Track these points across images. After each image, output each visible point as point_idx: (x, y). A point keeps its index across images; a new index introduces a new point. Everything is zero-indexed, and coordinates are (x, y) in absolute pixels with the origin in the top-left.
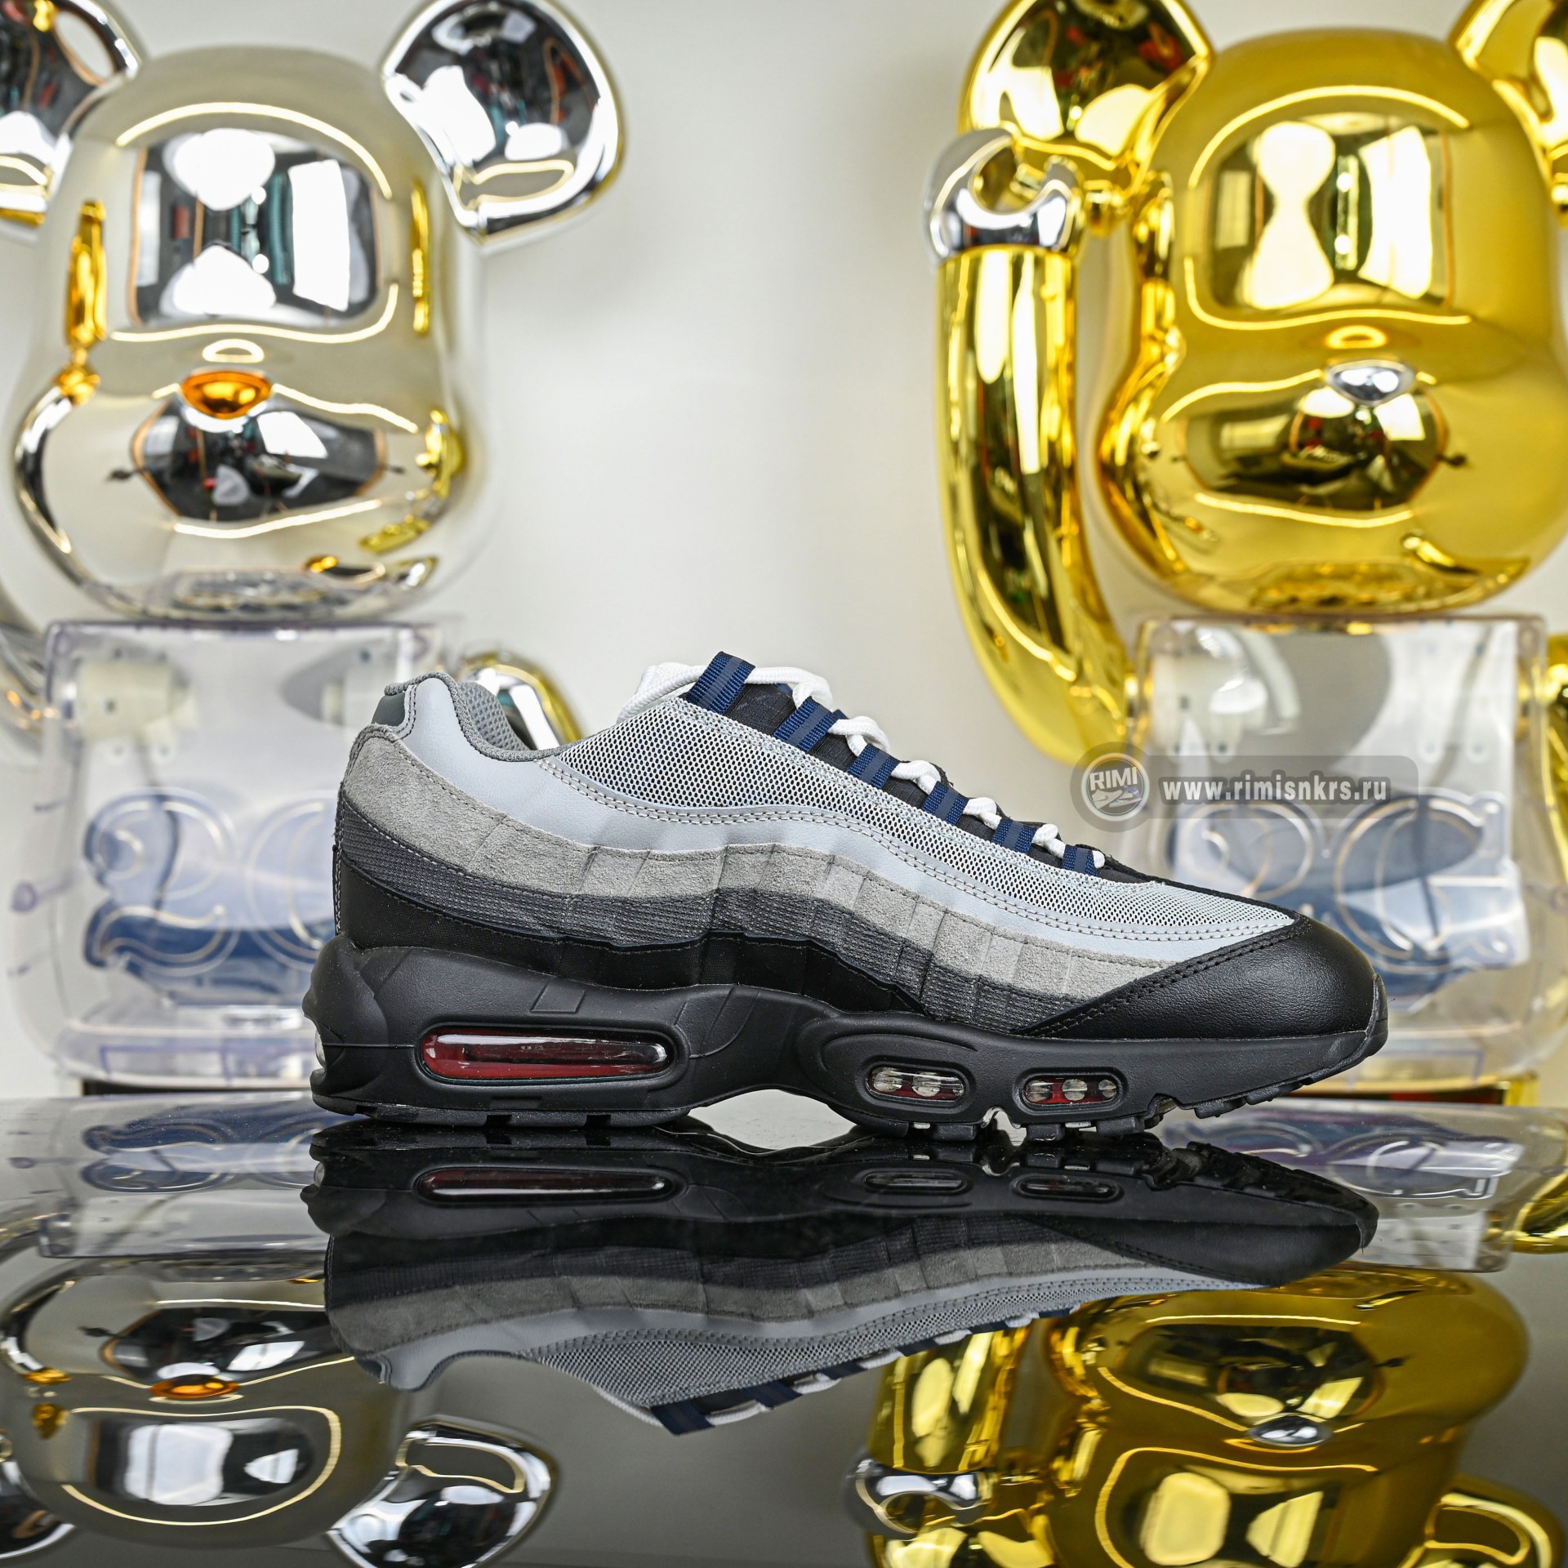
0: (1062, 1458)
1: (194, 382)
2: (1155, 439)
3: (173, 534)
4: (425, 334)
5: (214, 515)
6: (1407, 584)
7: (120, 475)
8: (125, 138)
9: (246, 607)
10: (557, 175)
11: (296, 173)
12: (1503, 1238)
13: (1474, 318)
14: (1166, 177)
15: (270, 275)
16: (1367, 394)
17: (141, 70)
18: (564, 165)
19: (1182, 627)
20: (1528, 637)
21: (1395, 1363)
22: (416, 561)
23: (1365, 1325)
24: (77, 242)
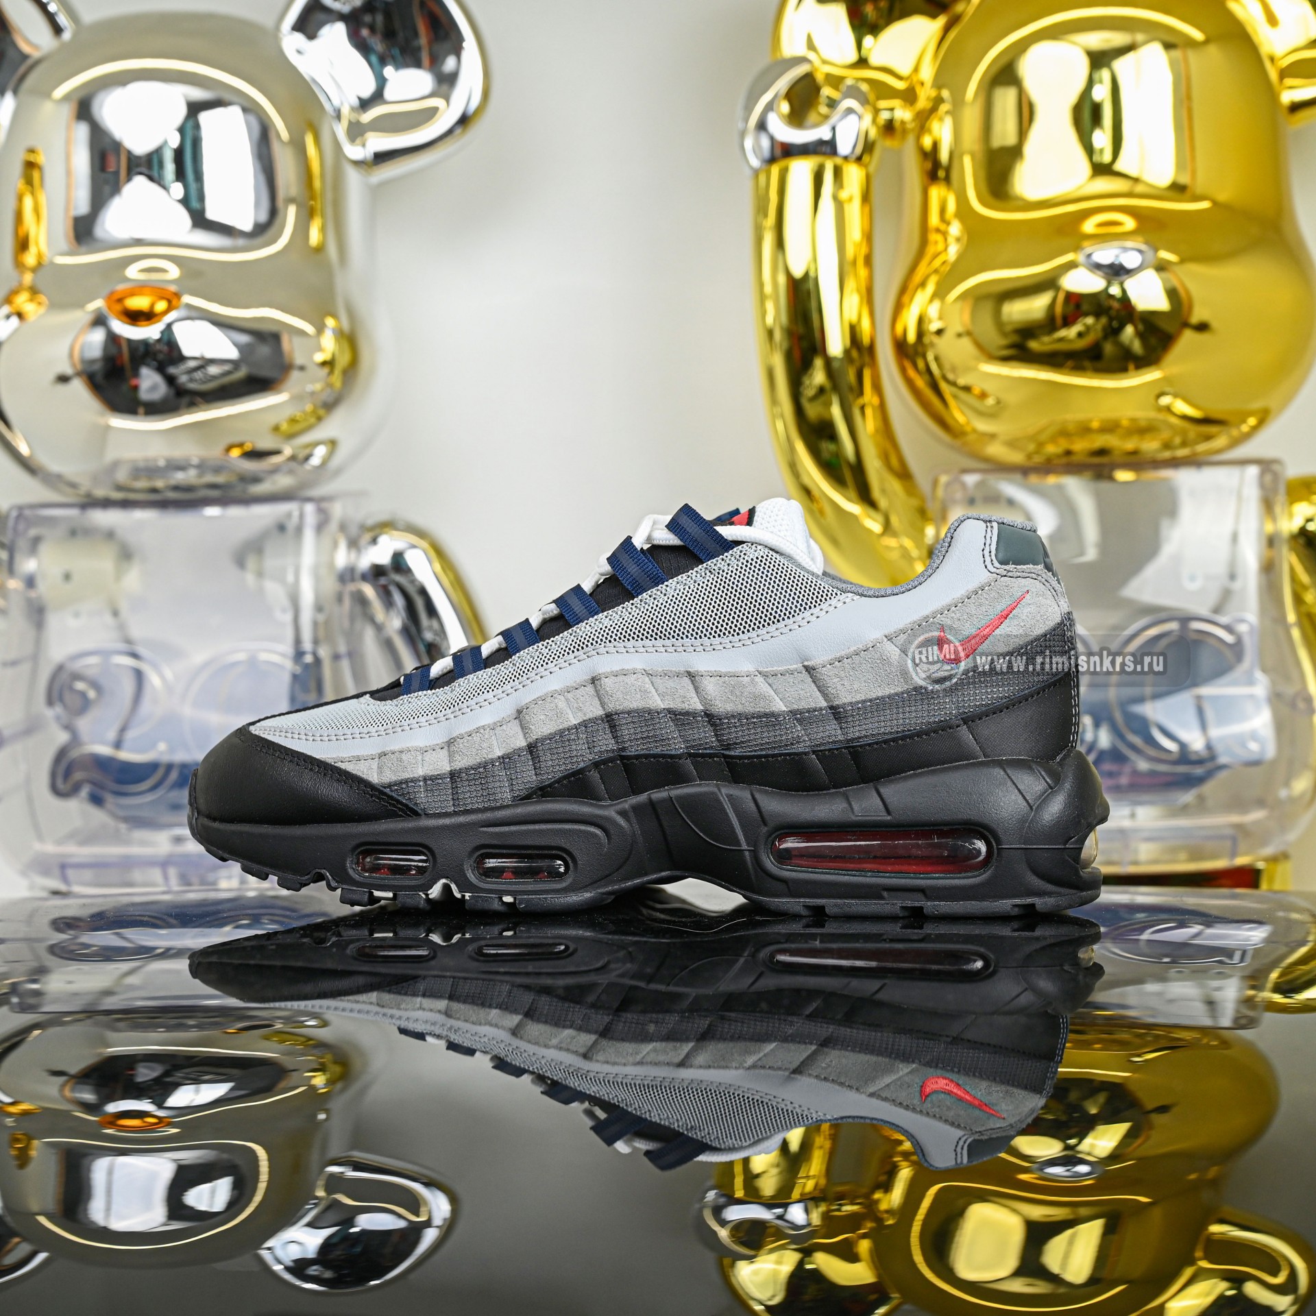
0: (882, 1190)
1: (116, 297)
2: (940, 318)
3: (108, 428)
4: (320, 249)
5: (141, 410)
6: (1165, 435)
7: (63, 379)
8: (59, 92)
9: (176, 488)
10: (433, 112)
11: (204, 117)
12: (1257, 999)
13: (1215, 203)
14: (945, 94)
15: (185, 202)
16: (1116, 271)
17: (75, 35)
18: (437, 102)
19: (971, 479)
20: (1268, 478)
21: (1163, 1109)
22: (317, 444)
23: (1136, 1075)
24: (21, 184)
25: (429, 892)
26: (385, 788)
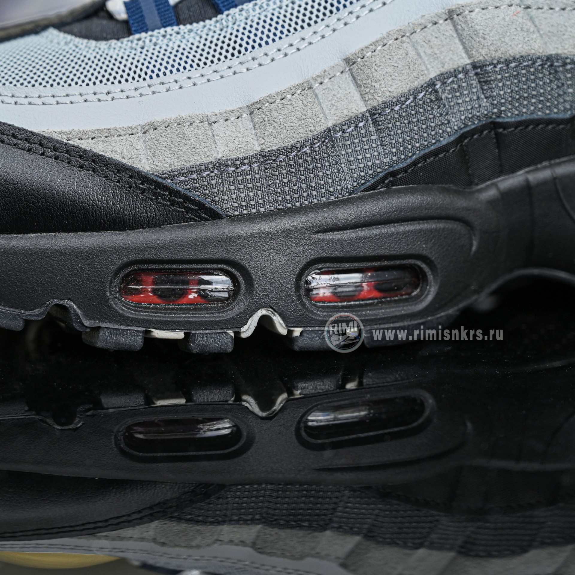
25: (243, 329)
26: (164, 179)
